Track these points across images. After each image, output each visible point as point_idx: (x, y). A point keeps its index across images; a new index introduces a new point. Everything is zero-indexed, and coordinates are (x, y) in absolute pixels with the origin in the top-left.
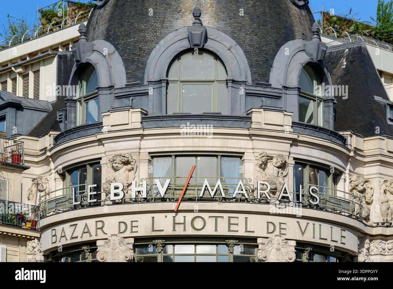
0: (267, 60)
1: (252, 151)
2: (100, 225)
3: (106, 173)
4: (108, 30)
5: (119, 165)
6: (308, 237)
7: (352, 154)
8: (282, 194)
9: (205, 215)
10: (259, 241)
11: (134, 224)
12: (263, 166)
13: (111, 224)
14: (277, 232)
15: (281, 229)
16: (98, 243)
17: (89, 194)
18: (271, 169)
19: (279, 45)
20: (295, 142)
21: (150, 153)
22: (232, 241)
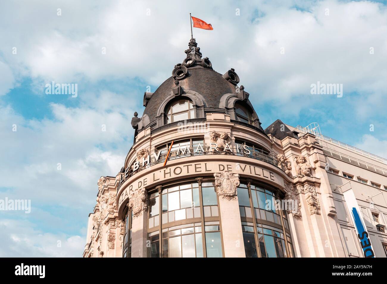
2: (131, 188)
5: (140, 156)
6: (247, 173)
7: (273, 143)
8: (226, 149)
10: (215, 175)
11: (145, 181)
13: (135, 185)
14: (226, 169)
15: (228, 168)
16: (130, 197)
20: (233, 128)
21: (155, 146)
22: (199, 178)
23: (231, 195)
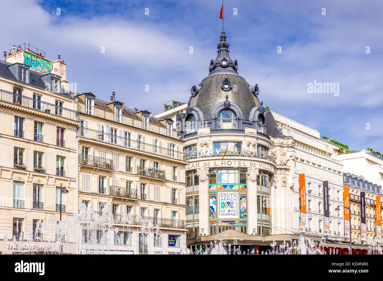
0: (248, 113)
1: (245, 141)
2: (198, 164)
3: (199, 148)
4: (197, 104)
5: (203, 145)
6: (262, 168)
7: (272, 143)
8: (255, 154)
9: (232, 161)
10: (248, 169)
11: (209, 163)
12: (248, 146)
13: (201, 164)
14: (253, 166)
16: (197, 170)
17: (194, 154)
18: (251, 146)
19: (251, 108)
20: (257, 138)
21: (213, 141)
22: (240, 169)
23: (254, 180)
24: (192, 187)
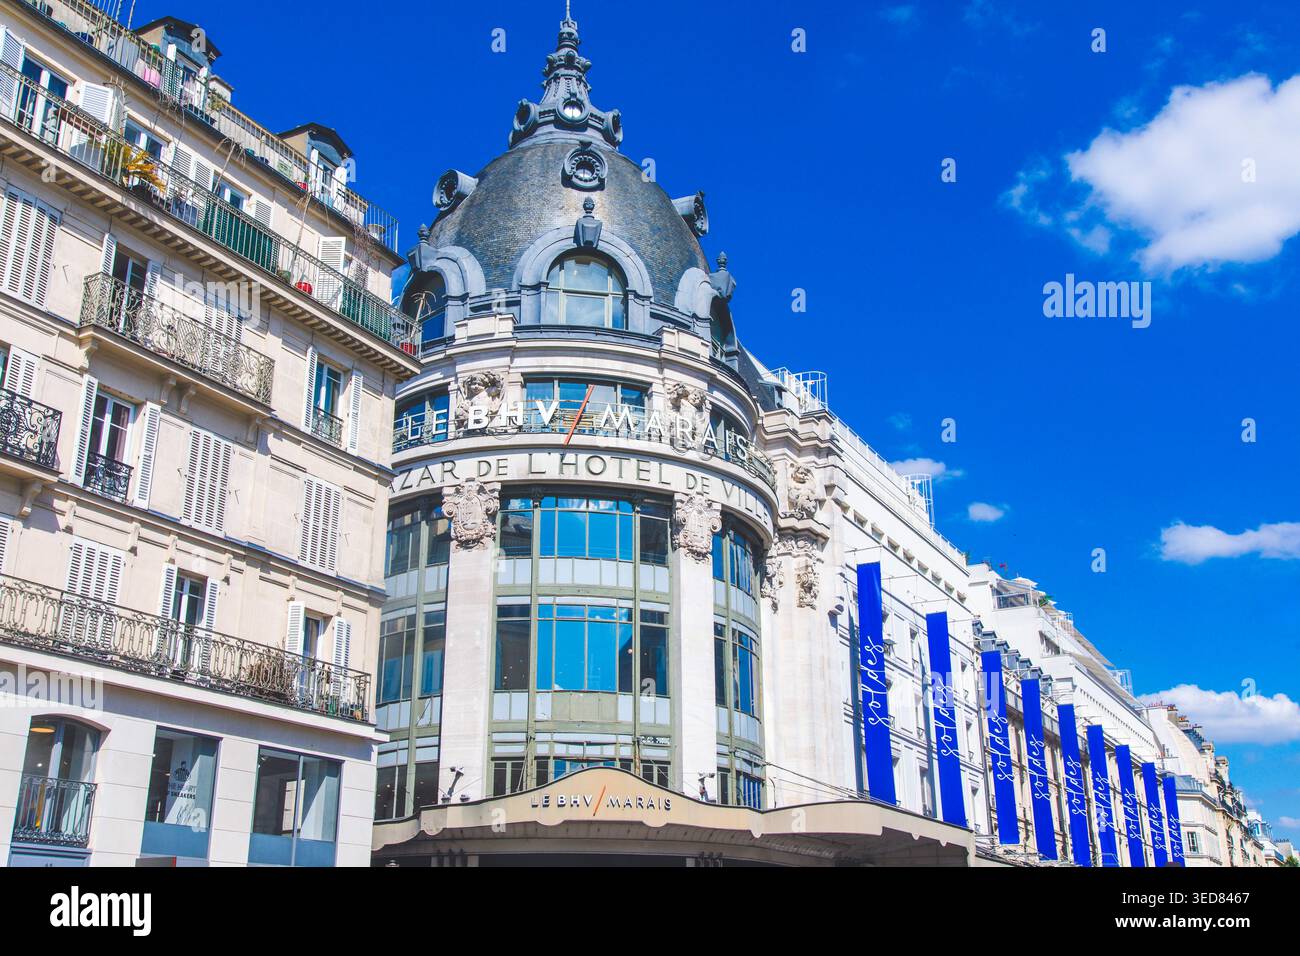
0: (671, 281)
1: (661, 382)
2: (448, 467)
3: (457, 400)
4: (459, 234)
5: (480, 388)
6: (733, 503)
7: (760, 422)
8: (706, 438)
10: (677, 497)
12: (677, 403)
13: (466, 467)
14: (699, 489)
15: (703, 485)
16: (446, 491)
17: (435, 422)
18: (687, 406)
19: (685, 267)
21: (523, 374)
23: (704, 551)
24: (414, 574)
